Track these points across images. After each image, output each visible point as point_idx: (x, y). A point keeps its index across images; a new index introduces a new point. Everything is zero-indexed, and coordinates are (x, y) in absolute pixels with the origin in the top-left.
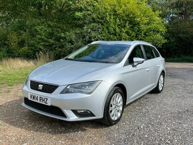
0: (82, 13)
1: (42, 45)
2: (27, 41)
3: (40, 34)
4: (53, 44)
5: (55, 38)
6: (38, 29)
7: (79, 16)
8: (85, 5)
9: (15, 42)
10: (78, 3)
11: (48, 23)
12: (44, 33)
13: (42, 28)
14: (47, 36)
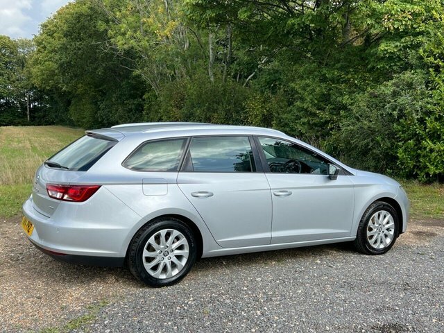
0: (398, 44)
1: (304, 123)
2: (276, 115)
3: (302, 99)
4: (327, 122)
5: (332, 107)
6: (297, 87)
7: (388, 53)
8: (407, 22)
9: (256, 116)
10: (389, 19)
11: (323, 73)
12: (311, 96)
13: (308, 85)
14: (316, 102)
